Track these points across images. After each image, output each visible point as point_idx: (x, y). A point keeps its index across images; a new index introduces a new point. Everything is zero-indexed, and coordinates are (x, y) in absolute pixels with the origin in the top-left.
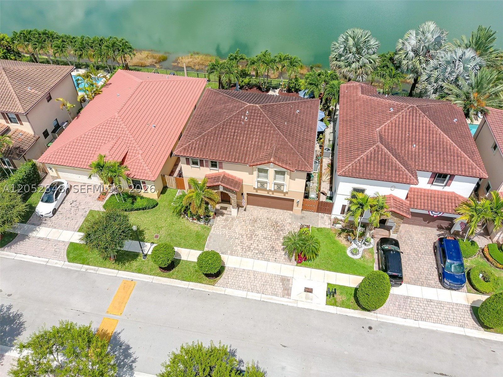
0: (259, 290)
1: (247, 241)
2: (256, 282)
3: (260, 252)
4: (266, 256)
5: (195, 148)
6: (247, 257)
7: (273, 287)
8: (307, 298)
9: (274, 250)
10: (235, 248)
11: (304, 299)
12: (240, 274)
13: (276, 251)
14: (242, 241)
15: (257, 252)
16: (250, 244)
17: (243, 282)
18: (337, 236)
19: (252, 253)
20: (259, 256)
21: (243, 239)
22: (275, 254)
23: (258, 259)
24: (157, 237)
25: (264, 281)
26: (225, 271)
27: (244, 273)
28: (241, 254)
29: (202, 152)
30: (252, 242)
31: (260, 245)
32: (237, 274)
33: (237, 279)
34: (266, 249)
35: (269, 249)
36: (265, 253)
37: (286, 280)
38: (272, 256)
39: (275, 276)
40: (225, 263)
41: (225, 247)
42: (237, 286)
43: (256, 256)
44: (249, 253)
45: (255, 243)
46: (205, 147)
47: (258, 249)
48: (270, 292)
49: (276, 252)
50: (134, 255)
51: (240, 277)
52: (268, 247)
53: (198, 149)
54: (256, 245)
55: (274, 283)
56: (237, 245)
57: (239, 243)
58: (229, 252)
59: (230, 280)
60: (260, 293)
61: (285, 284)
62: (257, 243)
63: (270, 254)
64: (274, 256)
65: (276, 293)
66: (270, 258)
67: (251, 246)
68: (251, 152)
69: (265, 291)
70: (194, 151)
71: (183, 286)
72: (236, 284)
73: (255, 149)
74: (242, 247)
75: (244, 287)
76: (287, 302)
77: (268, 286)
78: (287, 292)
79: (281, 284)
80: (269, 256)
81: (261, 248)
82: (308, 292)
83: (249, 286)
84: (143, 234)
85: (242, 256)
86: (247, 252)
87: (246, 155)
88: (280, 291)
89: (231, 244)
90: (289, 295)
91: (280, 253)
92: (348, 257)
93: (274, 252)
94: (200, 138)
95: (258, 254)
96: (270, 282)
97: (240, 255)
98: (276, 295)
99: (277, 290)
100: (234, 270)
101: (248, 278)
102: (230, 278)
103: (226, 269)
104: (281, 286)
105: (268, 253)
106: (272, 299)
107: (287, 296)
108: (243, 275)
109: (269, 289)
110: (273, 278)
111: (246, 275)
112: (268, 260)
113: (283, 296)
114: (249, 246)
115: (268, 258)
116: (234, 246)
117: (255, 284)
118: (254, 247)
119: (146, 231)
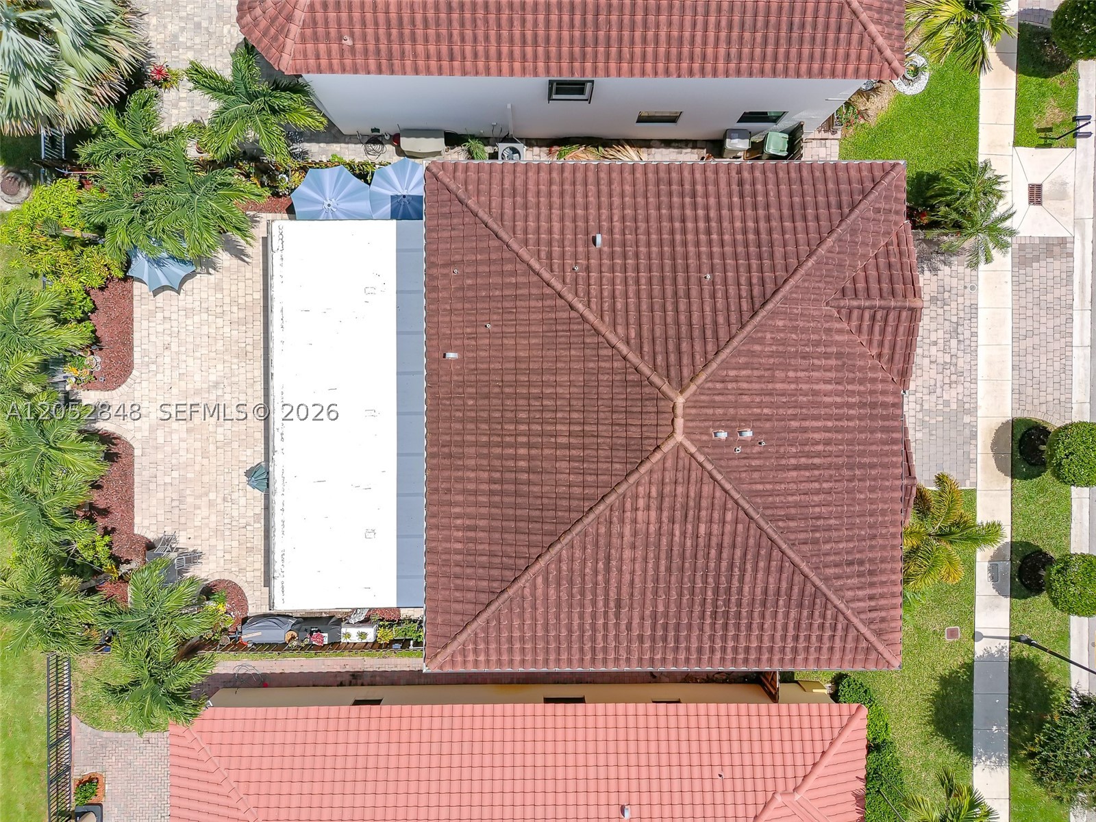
0: (1063, 318)
1: (926, 377)
2: (1043, 329)
3: (953, 334)
4: (961, 314)
5: (871, 598)
6: (973, 368)
7: (1050, 283)
8: (1061, 195)
9: (940, 296)
10: (954, 406)
11: (1067, 205)
12: (1029, 375)
13: (942, 289)
14: (926, 391)
15: (954, 343)
16: (934, 366)
17: (1050, 362)
18: (862, 121)
19: (960, 354)
20: (967, 334)
21: (920, 389)
22: (954, 291)
23: (974, 334)
24: (952, 634)
25: (1036, 310)
26: (1026, 415)
27: (1022, 365)
28: (967, 385)
29: (883, 566)
30: (926, 361)
31: (933, 338)
32: (1030, 383)
33: (1043, 379)
34: (941, 320)
35: (940, 311)
36: (954, 319)
37: (1022, 253)
38: (960, 300)
39: (1016, 283)
40: (1004, 420)
41: (953, 434)
42: (1063, 375)
43: (967, 342)
44: (960, 362)
45: (926, 353)
46: (861, 563)
47: (946, 342)
48: (1063, 289)
49: (947, 288)
50: (1019, 671)
51: (1036, 373)
52: (933, 314)
53: (872, 585)
54: (934, 349)
55: (1036, 282)
56: (940, 401)
57: (933, 397)
58: (967, 419)
59: (1050, 398)
60: (1072, 315)
61: (1036, 253)
62: (926, 347)
63: (954, 305)
64: (960, 292)
65: (1064, 275)
66: (968, 303)
67: (940, 361)
68: (862, 388)
69: (1063, 303)
70: (882, 596)
71: (1086, 509)
72: (1057, 379)
73: (851, 375)
74: (947, 387)
75: (1063, 357)
76: (1083, 245)
77: (1050, 297)
78: (1057, 248)
79: (1035, 265)
80: (961, 307)
81: (940, 333)
82: (1039, 195)
83: (1057, 346)
84: (950, 674)
85: (974, 381)
86: (961, 370)
87: (873, 405)
88: (1057, 264)
89: (940, 419)
90: (1062, 242)
91: (947, 279)
92: (928, 91)
93: (946, 295)
94: (836, 591)
95: (961, 337)
96: (1037, 294)
97: (973, 386)
98: (1070, 273)
99: (1057, 273)
100: (1018, 392)
101: (1036, 353)
102: (1042, 400)
103: (1019, 415)
104: (1043, 263)
105: (954, 312)
106: (1082, 284)
107: (1068, 245)
108: (1030, 367)
109: (1057, 293)
110: (1023, 287)
111: (1030, 358)
112: (974, 307)
113: (1071, 255)
114: (941, 367)
115: (967, 310)
116: (947, 410)
117: (1050, 332)
118: (940, 354)
119: (940, 670)
